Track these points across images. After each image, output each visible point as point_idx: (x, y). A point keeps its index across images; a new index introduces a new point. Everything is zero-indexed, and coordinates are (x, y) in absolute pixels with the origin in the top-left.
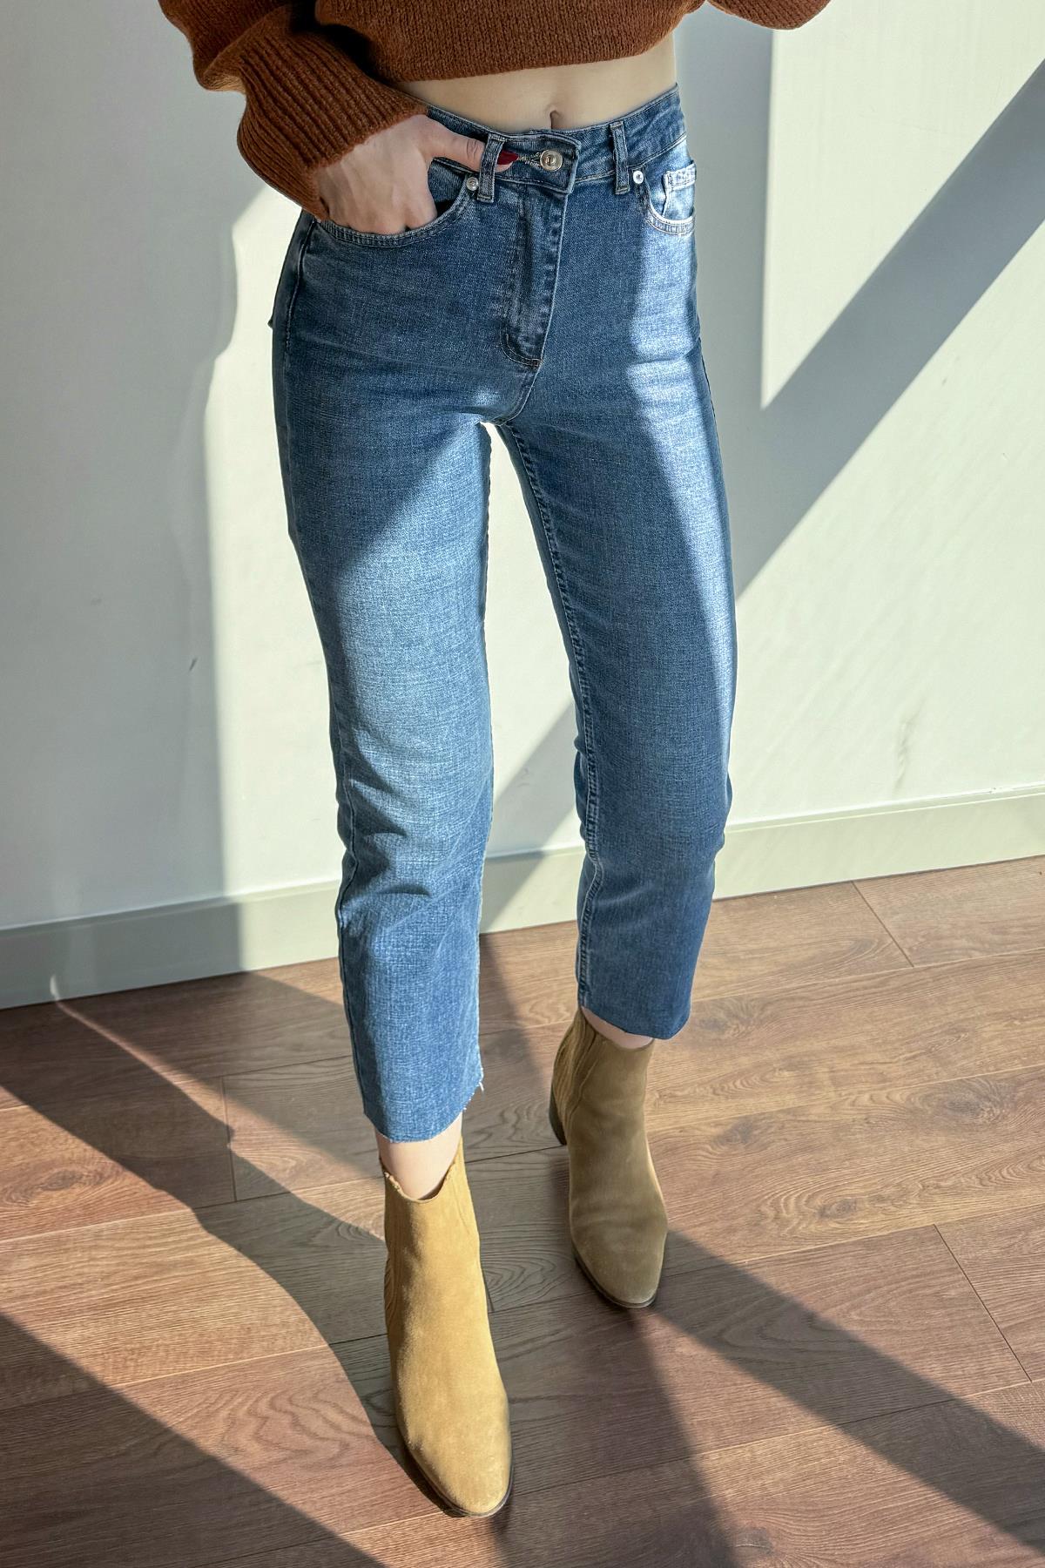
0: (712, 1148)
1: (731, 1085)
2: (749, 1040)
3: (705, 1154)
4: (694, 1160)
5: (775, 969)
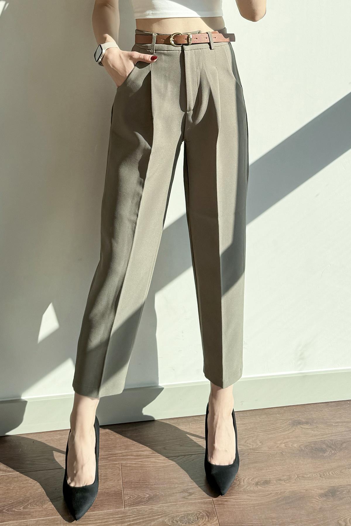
0: (319, 498)
1: (328, 474)
2: (335, 456)
3: (316, 500)
4: (311, 502)
5: (347, 430)
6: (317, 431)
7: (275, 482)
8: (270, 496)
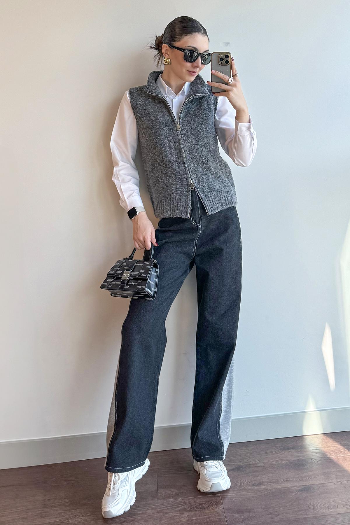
0: (297, 492)
1: (305, 478)
4: (292, 495)
6: (301, 453)
7: (266, 483)
8: (262, 492)
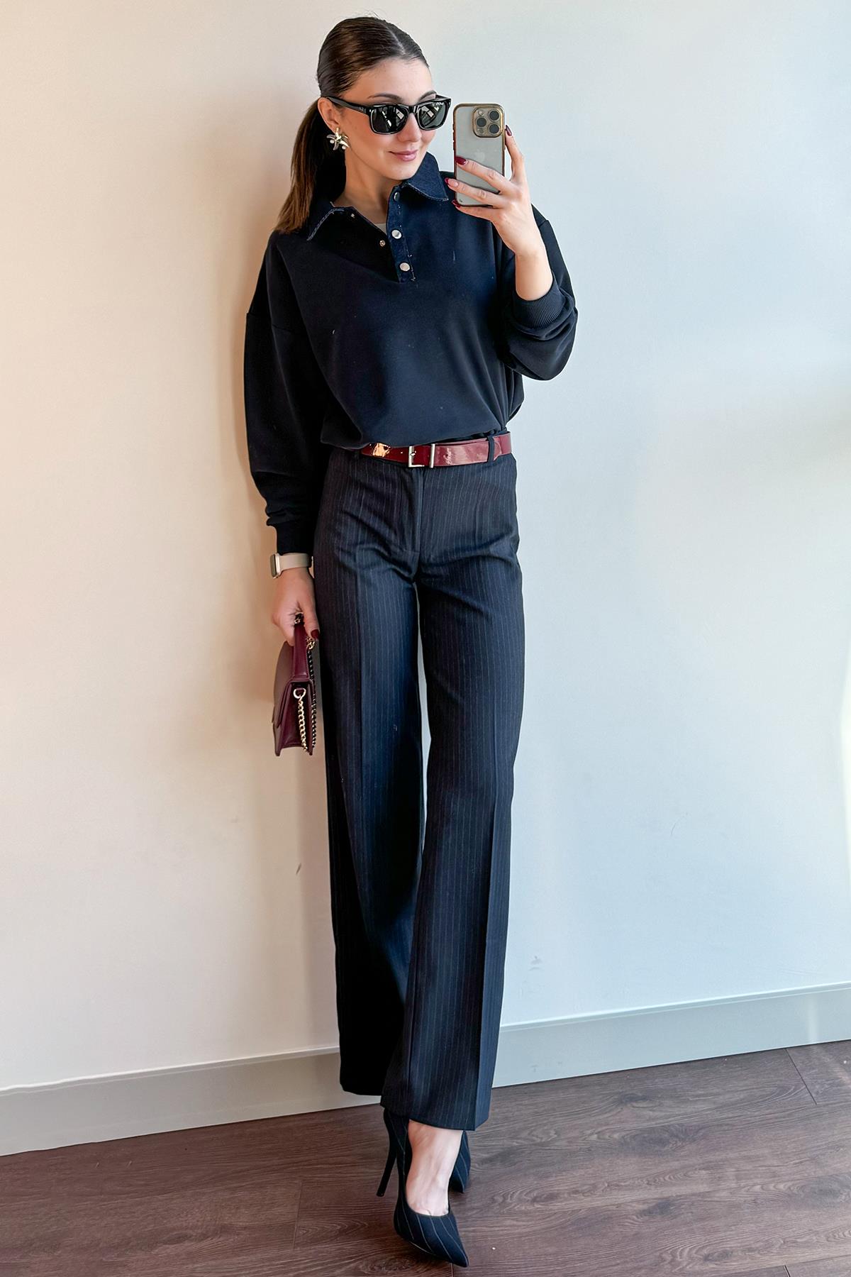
0: (638, 1218)
1: (661, 1179)
2: (682, 1151)
3: (632, 1221)
4: (622, 1226)
5: (713, 1106)
6: (661, 1111)
7: (566, 1195)
8: (553, 1218)
